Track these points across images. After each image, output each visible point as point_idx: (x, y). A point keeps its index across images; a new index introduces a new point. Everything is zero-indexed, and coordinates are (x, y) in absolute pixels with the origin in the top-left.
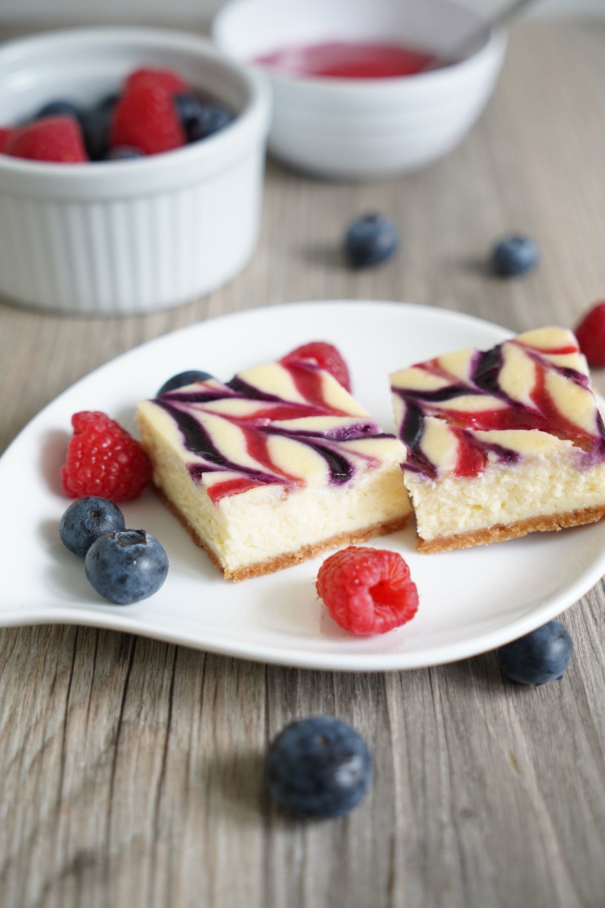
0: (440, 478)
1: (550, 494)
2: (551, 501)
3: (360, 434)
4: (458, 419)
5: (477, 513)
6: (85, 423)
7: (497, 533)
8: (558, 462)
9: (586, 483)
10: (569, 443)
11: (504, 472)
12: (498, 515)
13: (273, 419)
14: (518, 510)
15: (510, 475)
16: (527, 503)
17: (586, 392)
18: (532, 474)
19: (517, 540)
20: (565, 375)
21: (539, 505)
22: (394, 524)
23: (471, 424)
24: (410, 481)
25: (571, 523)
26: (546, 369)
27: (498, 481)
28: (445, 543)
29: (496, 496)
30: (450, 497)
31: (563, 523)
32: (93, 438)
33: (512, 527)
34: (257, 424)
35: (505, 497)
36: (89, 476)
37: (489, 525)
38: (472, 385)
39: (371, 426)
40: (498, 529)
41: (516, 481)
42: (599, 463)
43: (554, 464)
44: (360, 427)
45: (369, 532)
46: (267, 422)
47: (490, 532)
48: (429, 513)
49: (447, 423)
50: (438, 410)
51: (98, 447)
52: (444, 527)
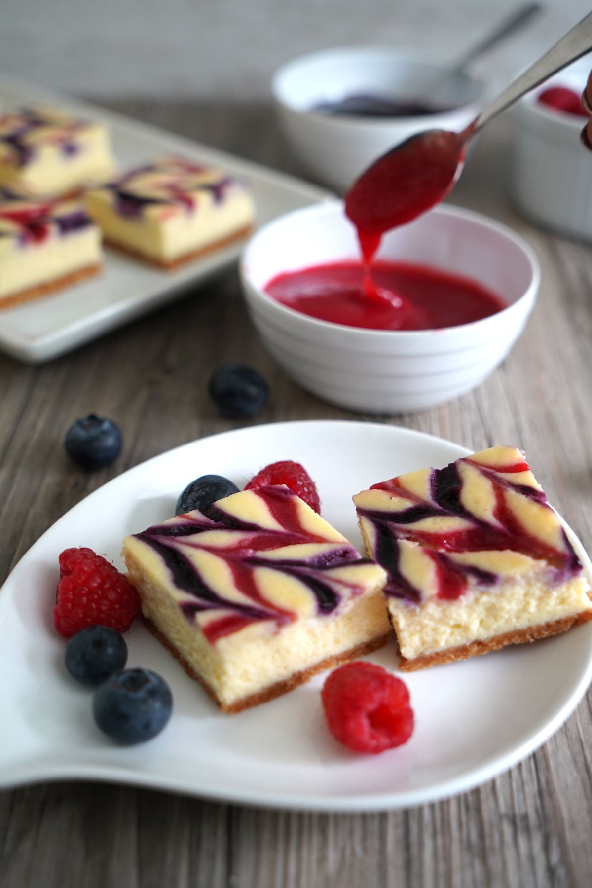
0: (424, 602)
1: (525, 609)
2: (525, 616)
3: (340, 560)
4: (429, 540)
5: (457, 632)
6: (74, 563)
7: (476, 648)
8: (532, 581)
9: (558, 597)
10: (543, 563)
11: (482, 593)
12: (476, 631)
13: (256, 549)
14: (495, 626)
15: (488, 597)
16: (504, 620)
17: (547, 511)
18: (508, 593)
19: (493, 653)
20: (524, 494)
21: (514, 620)
22: (376, 643)
23: (443, 545)
24: (396, 607)
25: (543, 634)
26: (504, 487)
27: (477, 601)
28: (425, 661)
29: (475, 615)
30: (432, 618)
31: (536, 635)
32: (83, 578)
33: (489, 642)
34: (240, 556)
35: (483, 616)
36: (81, 616)
37: (468, 642)
38: (436, 505)
39: (349, 551)
40: (475, 645)
41: (494, 600)
42: (569, 579)
43: (529, 583)
44: (339, 552)
45: (353, 653)
46: (250, 552)
47: (469, 648)
48: (412, 635)
49: (419, 545)
50: (409, 532)
51: (88, 587)
52: (426, 646)
